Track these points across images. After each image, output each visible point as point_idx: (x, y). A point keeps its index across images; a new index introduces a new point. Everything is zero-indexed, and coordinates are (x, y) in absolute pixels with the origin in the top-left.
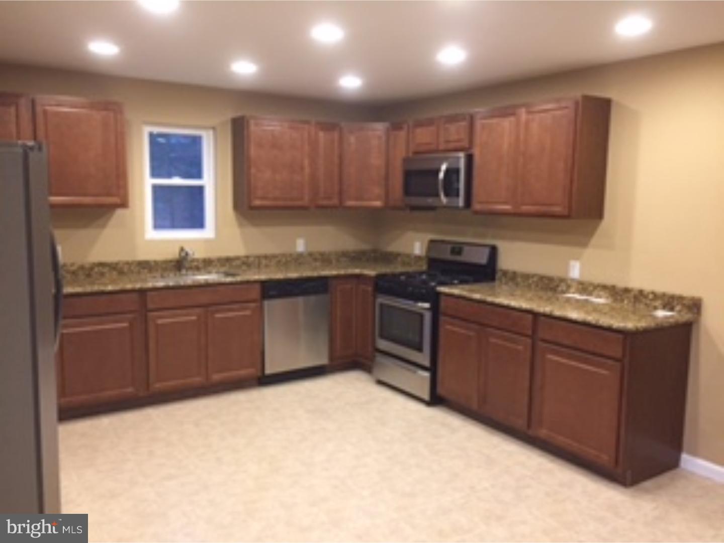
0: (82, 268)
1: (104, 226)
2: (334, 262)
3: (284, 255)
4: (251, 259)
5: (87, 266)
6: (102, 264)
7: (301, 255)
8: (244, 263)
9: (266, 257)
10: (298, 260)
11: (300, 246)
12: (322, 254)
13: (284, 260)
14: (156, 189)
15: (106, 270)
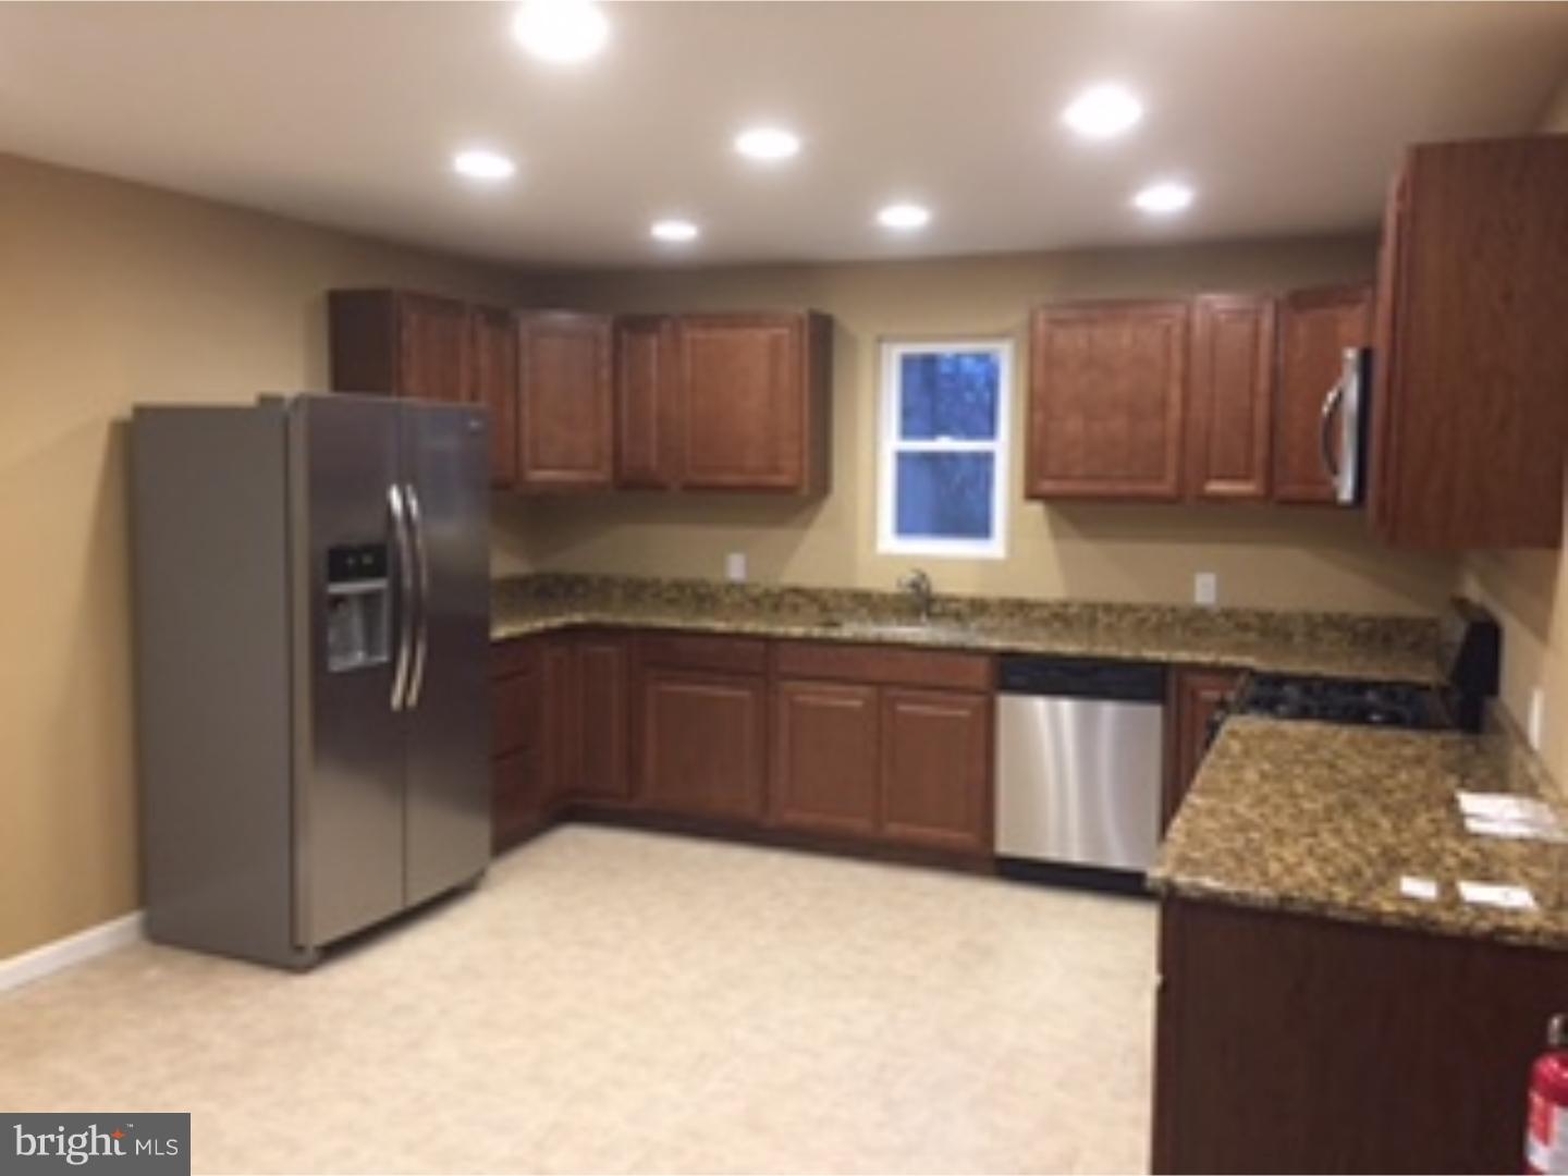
0: (767, 594)
1: (807, 524)
2: (1298, 639)
3: (1156, 608)
4: (1073, 610)
5: (776, 590)
6: (797, 591)
7: (1202, 612)
8: (1056, 616)
9: (1108, 608)
10: (1195, 622)
11: (1205, 591)
12: (1265, 617)
13: (1154, 618)
14: (903, 458)
15: (800, 600)
